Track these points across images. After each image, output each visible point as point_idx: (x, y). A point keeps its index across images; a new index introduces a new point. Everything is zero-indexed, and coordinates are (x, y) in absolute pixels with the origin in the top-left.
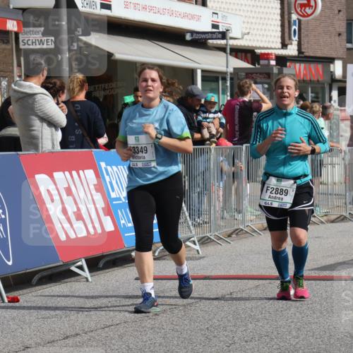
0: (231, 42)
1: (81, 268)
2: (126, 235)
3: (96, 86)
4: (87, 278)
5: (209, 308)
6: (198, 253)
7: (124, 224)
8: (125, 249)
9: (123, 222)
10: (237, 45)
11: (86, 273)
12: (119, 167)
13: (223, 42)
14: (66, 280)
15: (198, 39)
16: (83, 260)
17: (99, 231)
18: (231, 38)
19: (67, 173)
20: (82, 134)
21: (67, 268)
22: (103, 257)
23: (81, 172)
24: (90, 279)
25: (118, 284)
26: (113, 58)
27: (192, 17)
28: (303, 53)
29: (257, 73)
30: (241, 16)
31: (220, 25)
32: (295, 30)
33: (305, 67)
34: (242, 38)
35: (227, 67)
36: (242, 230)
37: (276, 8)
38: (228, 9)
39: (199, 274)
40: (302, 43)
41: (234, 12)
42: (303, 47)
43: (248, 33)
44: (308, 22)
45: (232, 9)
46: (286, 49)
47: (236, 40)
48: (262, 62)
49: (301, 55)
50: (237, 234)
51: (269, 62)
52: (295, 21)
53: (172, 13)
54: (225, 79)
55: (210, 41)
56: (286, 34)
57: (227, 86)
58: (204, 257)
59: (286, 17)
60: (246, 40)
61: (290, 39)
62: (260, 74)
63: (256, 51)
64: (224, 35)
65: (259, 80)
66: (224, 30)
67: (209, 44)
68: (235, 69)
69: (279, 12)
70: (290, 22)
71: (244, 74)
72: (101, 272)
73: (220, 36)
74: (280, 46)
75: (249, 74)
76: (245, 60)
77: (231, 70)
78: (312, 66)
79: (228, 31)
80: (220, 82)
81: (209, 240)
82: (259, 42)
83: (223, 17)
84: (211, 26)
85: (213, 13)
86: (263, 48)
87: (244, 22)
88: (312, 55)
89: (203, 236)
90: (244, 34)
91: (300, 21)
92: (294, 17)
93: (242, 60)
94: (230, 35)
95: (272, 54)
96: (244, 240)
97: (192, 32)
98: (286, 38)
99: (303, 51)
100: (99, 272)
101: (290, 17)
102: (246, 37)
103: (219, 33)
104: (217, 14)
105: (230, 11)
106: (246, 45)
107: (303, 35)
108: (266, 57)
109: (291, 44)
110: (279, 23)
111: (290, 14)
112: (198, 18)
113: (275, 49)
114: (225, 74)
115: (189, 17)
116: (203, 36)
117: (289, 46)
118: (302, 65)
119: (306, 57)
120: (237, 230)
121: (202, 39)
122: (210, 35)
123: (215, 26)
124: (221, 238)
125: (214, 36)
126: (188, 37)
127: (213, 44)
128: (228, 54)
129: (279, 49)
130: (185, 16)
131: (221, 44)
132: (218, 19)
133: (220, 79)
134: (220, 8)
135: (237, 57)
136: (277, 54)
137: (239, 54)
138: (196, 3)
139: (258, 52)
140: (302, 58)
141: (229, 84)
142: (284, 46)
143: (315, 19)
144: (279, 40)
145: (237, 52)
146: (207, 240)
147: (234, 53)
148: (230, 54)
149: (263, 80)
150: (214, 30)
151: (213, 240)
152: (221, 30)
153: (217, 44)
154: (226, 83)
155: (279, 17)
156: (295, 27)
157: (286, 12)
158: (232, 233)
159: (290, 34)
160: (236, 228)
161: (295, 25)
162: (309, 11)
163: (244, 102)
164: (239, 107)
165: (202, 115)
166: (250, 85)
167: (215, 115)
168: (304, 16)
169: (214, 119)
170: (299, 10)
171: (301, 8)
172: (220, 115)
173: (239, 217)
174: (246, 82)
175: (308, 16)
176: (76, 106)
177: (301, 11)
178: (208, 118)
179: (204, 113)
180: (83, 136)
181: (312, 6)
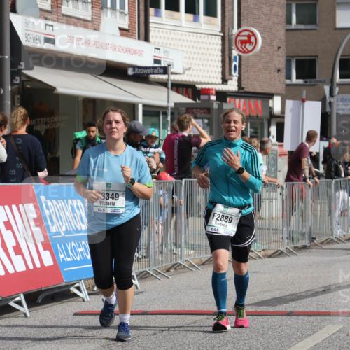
0: (173, 77)
1: (19, 303)
2: (65, 269)
3: (38, 120)
4: (25, 314)
5: (147, 344)
6: (137, 288)
7: (63, 259)
8: (64, 284)
9: (62, 256)
10: (178, 81)
11: (25, 309)
12: (59, 201)
13: (165, 77)
14: (5, 316)
15: (141, 74)
16: (22, 295)
17: (38, 265)
18: (173, 73)
19: (7, 207)
20: (23, 168)
21: (6, 303)
22: (41, 292)
23: (21, 206)
24: (28, 315)
25: (56, 319)
26: (55, 92)
27: (135, 52)
28: (243, 88)
29: (197, 108)
30: (183, 51)
31: (162, 60)
32: (235, 66)
33: (244, 103)
34: (184, 73)
35: (168, 102)
36: (180, 265)
37: (217, 44)
38: (170, 44)
39: (137, 310)
40: (242, 78)
41: (176, 47)
42: (243, 82)
43: (190, 69)
44: (248, 58)
45: (174, 45)
46: (227, 84)
47: (177, 76)
48: (203, 97)
49: (241, 91)
50: (175, 269)
51: (210, 98)
52: (235, 57)
53: (115, 48)
54: (165, 114)
55: (152, 76)
56: (227, 70)
57: (168, 121)
58: (142, 292)
59: (227, 53)
60: (187, 75)
61: (230, 74)
62: (200, 109)
63: (197, 86)
64: (165, 70)
65: (199, 115)
66: (166, 65)
67: (150, 79)
68: (175, 104)
69: (220, 47)
70: (230, 58)
71: (184, 109)
72: (40, 307)
73: (162, 71)
74: (220, 81)
75: (189, 109)
76: (187, 95)
77: (172, 105)
78: (252, 101)
79: (169, 65)
80: (161, 117)
81: (148, 275)
82: (200, 78)
83: (165, 52)
84: (153, 61)
85: (155, 48)
86: (204, 84)
87: (185, 58)
88: (251, 90)
89: (142, 270)
90: (185, 70)
91: (240, 57)
92: (235, 53)
93: (183, 94)
94: (172, 70)
95: (212, 90)
96: (182, 274)
97: (134, 67)
98: (227, 74)
99: (243, 86)
100: (38, 307)
101: (230, 53)
102: (187, 72)
103: (161, 68)
104: (159, 49)
105: (172, 47)
106: (188, 80)
107: (243, 71)
108: (207, 92)
109: (232, 79)
110: (220, 59)
111: (230, 50)
112: (141, 53)
113: (216, 84)
114: (166, 108)
115: (132, 52)
116: (145, 71)
117: (229, 82)
118: (242, 101)
119: (246, 92)
120: (176, 264)
121: (144, 74)
122: (152, 70)
123: (157, 61)
124: (160, 273)
125: (156, 71)
126: (130, 72)
127: (155, 78)
128: (170, 90)
129: (219, 84)
130: (128, 51)
131: (162, 79)
132: (161, 55)
133: (161, 113)
134: (163, 43)
135: (178, 92)
136: (217, 89)
137: (181, 89)
138: (139, 39)
139: (199, 87)
140: (241, 93)
141: (169, 118)
142: (224, 81)
143: (255, 55)
144: (220, 76)
145: (179, 87)
146: (146, 275)
147: (175, 88)
148: (172, 89)
149: (204, 115)
150: (156, 65)
151: (152, 275)
152: (163, 65)
153: (159, 79)
154: (167, 117)
155: (220, 53)
156: (235, 63)
157: (227, 49)
158: (170, 268)
159: (230, 70)
160: (174, 262)
161: (236, 61)
162: (249, 47)
163: (183, 136)
164: (177, 141)
165: (143, 149)
166: (190, 120)
167: (156, 150)
168: (244, 52)
169: (155, 153)
170: (239, 46)
171: (242, 44)
172: (160, 150)
173: (178, 251)
174: (186, 117)
175: (249, 52)
176: (18, 139)
177: (241, 47)
178: (149, 153)
179: (145, 147)
180: (24, 170)
181: (253, 43)
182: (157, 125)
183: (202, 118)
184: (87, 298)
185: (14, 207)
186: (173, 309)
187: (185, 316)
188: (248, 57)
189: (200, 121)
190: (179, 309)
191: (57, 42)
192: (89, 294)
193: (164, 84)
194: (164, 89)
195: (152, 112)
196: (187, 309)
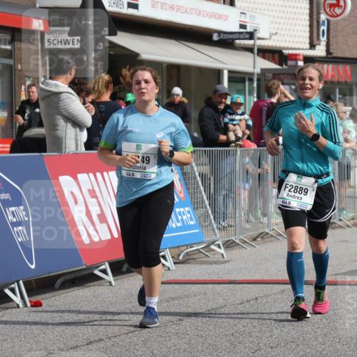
0: (259, 43)
1: (104, 271)
4: (110, 283)
6: (223, 257)
10: (264, 46)
11: (110, 277)
13: (250, 42)
14: (89, 284)
15: (227, 40)
16: (107, 264)
18: (259, 39)
19: (91, 175)
21: (91, 271)
23: (105, 174)
24: (113, 283)
26: (139, 58)
27: (220, 17)
28: (331, 54)
29: (284, 74)
30: (270, 16)
31: (248, 25)
32: (323, 31)
33: (333, 69)
34: (270, 38)
35: (254, 68)
36: (267, 233)
37: (305, 8)
38: (256, 9)
39: (224, 279)
40: (331, 43)
41: (262, 12)
42: (331, 47)
43: (276, 34)
44: (337, 23)
45: (261, 9)
46: (315, 49)
47: (264, 41)
48: (290, 63)
49: (329, 56)
50: (262, 238)
51: (297, 63)
52: (324, 22)
53: (199, 13)
54: (251, 80)
55: (237, 41)
56: (315, 35)
57: (254, 87)
58: (229, 261)
59: (315, 17)
60: (274, 40)
61: (318, 39)
62: (288, 74)
63: (284, 51)
64: (251, 35)
65: (286, 81)
66: (252, 31)
67: (236, 45)
68: (262, 70)
69: (308, 11)
70: (318, 22)
71: (271, 75)
72: (125, 276)
73: (247, 36)
74: (308, 46)
75: (276, 75)
76: (273, 60)
77: (258, 70)
78: (341, 67)
79: (255, 30)
80: (247, 83)
81: (234, 244)
82: (287, 43)
83: (251, 16)
84: (238, 26)
85: (241, 13)
86: (292, 49)
87: (272, 22)
88: (340, 55)
89: (228, 239)
90: (271, 35)
91: (328, 21)
92: (323, 17)
93: (269, 60)
94: (258, 35)
95: (299, 55)
96: (270, 244)
97: (220, 32)
98: (315, 39)
99: (331, 51)
100: (122, 276)
101: (318, 18)
102: (274, 37)
103: (247, 33)
104: (244, 14)
105: (258, 11)
106: (274, 45)
107: (331, 36)
108: (294, 57)
109: (319, 44)
110: (308, 23)
111: (319, 14)
112: (226, 18)
113: (303, 49)
114: (252, 74)
115: (217, 17)
116: (231, 36)
117: (317, 47)
118: (331, 66)
119: (335, 58)
120: (262, 233)
121: (229, 39)
122: (238, 35)
123: (243, 26)
124: (246, 242)
125: (242, 36)
126: (215, 37)
127: (240, 44)
128: (256, 55)
129: (307, 49)
130: (213, 16)
131: (248, 44)
132: (246, 19)
133: (247, 80)
134: (248, 8)
135: (264, 57)
136: (305, 54)
137: (267, 55)
138: (224, 3)
139: (286, 52)
140: (330, 59)
141: (255, 85)
142: (312, 46)
143: (345, 20)
144: (308, 41)
145: (265, 53)
146: (232, 243)
147: (261, 54)
148: (258, 55)
149: (290, 81)
150: (242, 30)
151: (238, 244)
152: (248, 30)
153: (244, 44)
154: (253, 84)
155: (308, 18)
156: (324, 28)
157: (315, 13)
158: (257, 237)
159: (318, 35)
160: (261, 231)
161: (324, 25)
162: (338, 11)
163: (272, 103)
164: (266, 108)
165: (229, 117)
166: (278, 86)
167: (242, 117)
168: (333, 16)
169: (240, 120)
170: (328, 10)
171: (330, 7)
172: (246, 116)
173: (265, 220)
174: (274, 83)
175: (338, 16)
176: (101, 106)
177: (330, 11)
178: (234, 120)
179: (231, 114)
181: (341, 7)
182: (242, 92)
183: (289, 84)
184: (173, 267)
185: (98, 175)
186: (260, 279)
187: (272, 285)
188: (337, 21)
189: (287, 87)
190: (266, 278)
191: (140, 7)
192: (175, 263)
193: (250, 50)
194: (249, 54)
195: (238, 78)
196: (274, 278)
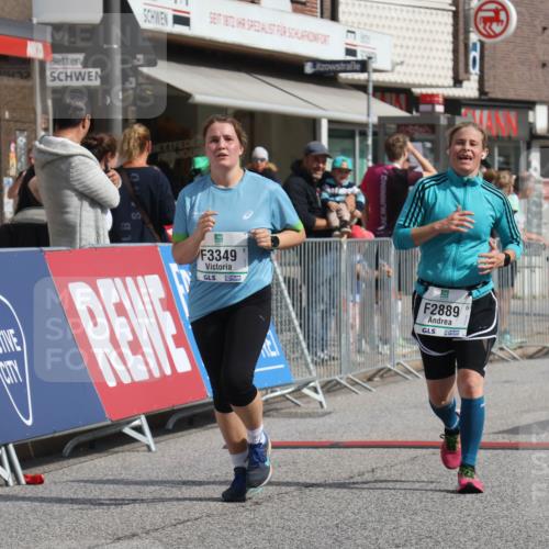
0: (376, 77)
1: (139, 429)
3: (165, 145)
4: (148, 447)
6: (322, 406)
8: (207, 400)
10: (383, 82)
11: (148, 438)
13: (362, 76)
14: (116, 449)
15: (325, 72)
16: (143, 418)
17: (168, 371)
18: (375, 71)
19: (118, 280)
20: (142, 219)
21: (118, 430)
22: (173, 412)
23: (139, 279)
24: (153, 448)
25: (197, 455)
26: (190, 101)
27: (315, 37)
28: (486, 94)
29: (414, 125)
30: (391, 35)
31: (359, 50)
32: (474, 59)
33: (489, 117)
34: (393, 70)
35: (368, 115)
36: (390, 370)
37: (446, 24)
38: (371, 25)
40: (486, 78)
41: (380, 29)
42: (486, 84)
43: (402, 63)
44: (495, 46)
45: (378, 26)
46: (461, 87)
47: (383, 74)
48: (423, 108)
49: (483, 97)
50: (382, 376)
51: (434, 108)
52: (475, 45)
53: (283, 32)
54: (363, 134)
55: (343, 75)
56: (462, 65)
57: (368, 145)
58: (330, 413)
59: (461, 37)
60: (399, 73)
61: (467, 70)
62: (420, 126)
63: (413, 90)
64: (363, 66)
65: (416, 136)
66: (365, 58)
67: (340, 80)
68: (380, 118)
69: (450, 29)
70: (466, 45)
71: (394, 126)
72: (171, 436)
73: (358, 67)
74: (451, 82)
75: (402, 126)
76: (397, 104)
77: (374, 119)
79: (370, 58)
80: (357, 140)
81: (339, 386)
82: (419, 77)
83: (363, 37)
84: (344, 52)
85: (348, 31)
86: (426, 86)
87: (396, 46)
88: (500, 96)
89: (330, 379)
90: (395, 65)
91: (482, 44)
92: (474, 37)
93: (391, 104)
94: (374, 65)
95: (437, 96)
96: (393, 385)
97: (315, 61)
98: (462, 70)
99: (487, 90)
101: (467, 39)
102: (398, 68)
103: (357, 62)
104: (353, 32)
105: (374, 28)
106: (399, 80)
107: (486, 66)
108: (430, 99)
109: (468, 79)
110: (451, 47)
111: (467, 33)
112: (325, 39)
113: (443, 87)
114: (365, 125)
115: (311, 37)
116: (332, 67)
117: (465, 84)
118: (485, 113)
119: (491, 100)
121: (330, 71)
122: (342, 66)
123: (351, 52)
124: (357, 383)
125: (349, 67)
126: (308, 69)
127: (347, 79)
128: (371, 96)
129: (449, 87)
130: (305, 36)
131: (359, 80)
132: (356, 41)
133: (357, 134)
134: (359, 23)
135: (383, 99)
136: (446, 94)
137: (388, 95)
138: (322, 17)
139: (416, 91)
140: (484, 101)
141: (370, 142)
142: (457, 82)
143: (507, 41)
144: (450, 74)
145: (385, 92)
146: (335, 385)
147: (378, 94)
148: (374, 96)
149: (425, 136)
150: (349, 58)
151: (346, 387)
152: (359, 57)
153: (353, 79)
154: (366, 139)
155: (450, 39)
156: (475, 54)
157: (461, 31)
158: (374, 375)
159: (467, 64)
160: (380, 366)
161: (476, 50)
162: (497, 28)
163: (395, 170)
164: (386, 177)
166: (405, 143)
167: (350, 191)
168: (489, 36)
169: (347, 195)
170: (481, 26)
171: (485, 23)
172: (356, 190)
173: (386, 349)
174: (398, 139)
175: (495, 36)
176: (133, 175)
177: (484, 28)
178: (337, 195)
179: (332, 186)
180: (144, 223)
181: (502, 22)
182: (350, 154)
183: (422, 141)
185: (129, 280)
186: (379, 439)
188: (495, 43)
189: (419, 145)
190: (388, 438)
191: (193, 22)
193: (362, 87)
194: (361, 95)
195: (344, 132)
